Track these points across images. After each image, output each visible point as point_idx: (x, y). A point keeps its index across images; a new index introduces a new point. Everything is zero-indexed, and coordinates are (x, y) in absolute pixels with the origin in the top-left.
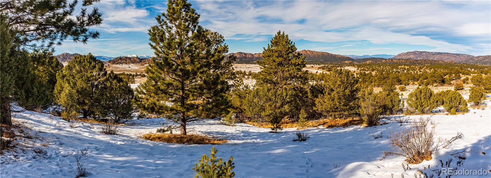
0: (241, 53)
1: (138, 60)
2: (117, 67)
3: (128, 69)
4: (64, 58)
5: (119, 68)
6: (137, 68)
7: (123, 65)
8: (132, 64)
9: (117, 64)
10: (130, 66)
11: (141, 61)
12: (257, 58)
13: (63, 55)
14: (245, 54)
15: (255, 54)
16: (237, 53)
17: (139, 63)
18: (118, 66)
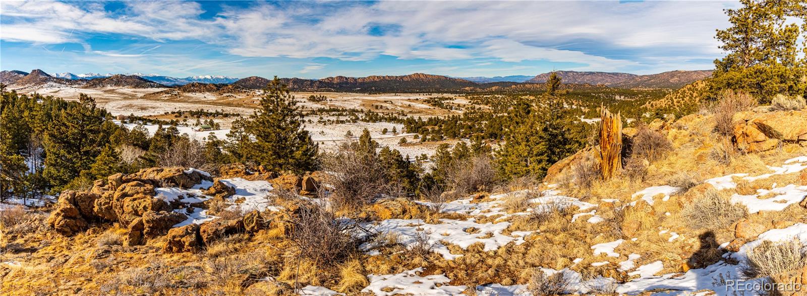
0: (341, 77)
1: (215, 88)
2: (188, 97)
3: (203, 100)
4: (118, 81)
5: (192, 98)
6: (214, 98)
7: (197, 94)
8: (208, 93)
9: (189, 92)
10: (205, 95)
11: (218, 90)
12: (361, 83)
13: (117, 76)
14: (346, 78)
15: (359, 78)
16: (337, 78)
17: (216, 91)
18: (190, 94)
